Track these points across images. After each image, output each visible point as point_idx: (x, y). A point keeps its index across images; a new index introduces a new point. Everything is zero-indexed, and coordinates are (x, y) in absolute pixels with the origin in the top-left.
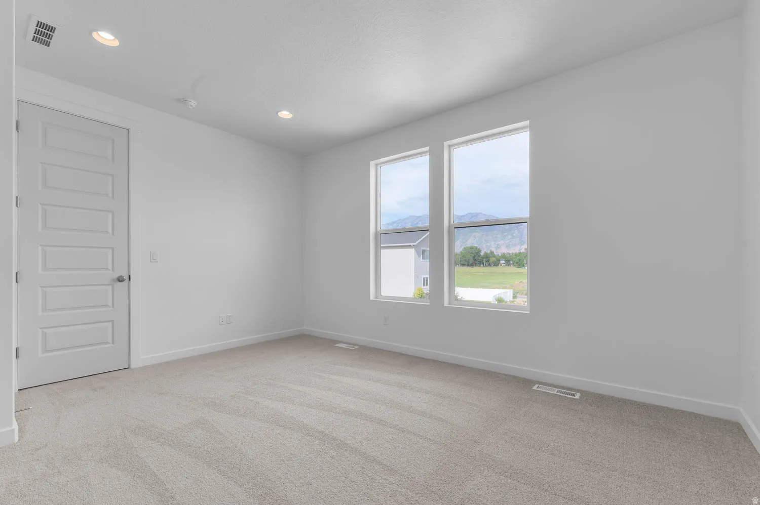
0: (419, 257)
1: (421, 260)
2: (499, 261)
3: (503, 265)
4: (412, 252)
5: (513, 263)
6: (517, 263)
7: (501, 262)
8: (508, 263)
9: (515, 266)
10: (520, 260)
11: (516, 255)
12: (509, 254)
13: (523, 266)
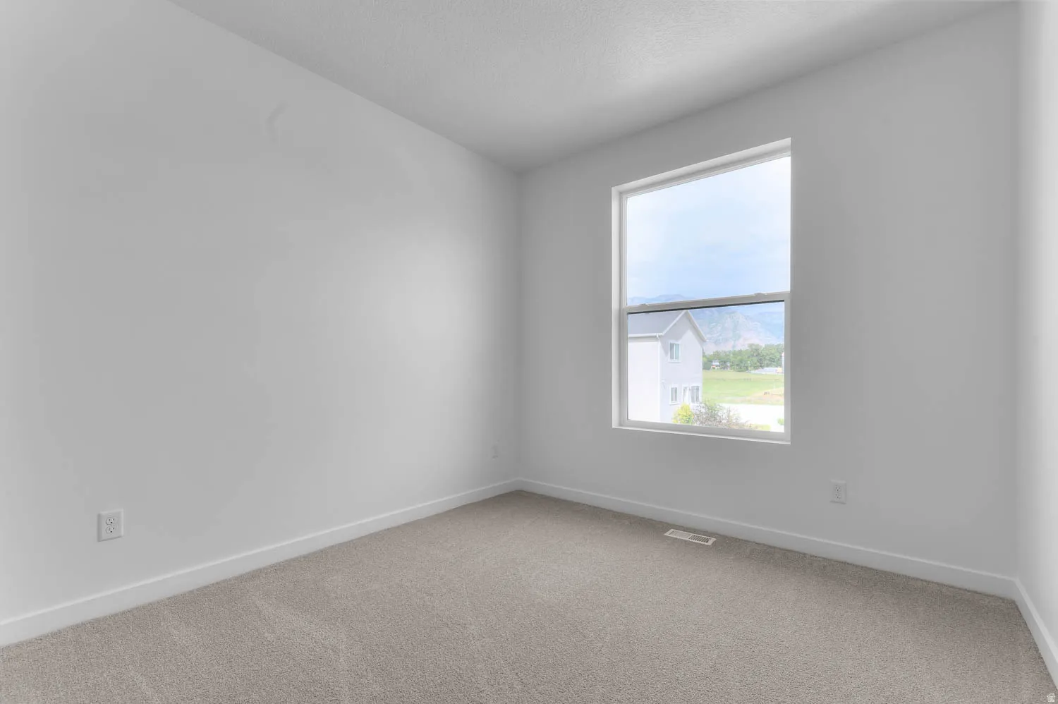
0: (666, 353)
1: (669, 360)
2: (711, 362)
3: (716, 368)
4: (658, 344)
5: (731, 366)
6: (737, 365)
7: (714, 364)
8: (724, 365)
9: (734, 368)
10: (741, 361)
11: (735, 354)
12: (725, 352)
13: (747, 369)
